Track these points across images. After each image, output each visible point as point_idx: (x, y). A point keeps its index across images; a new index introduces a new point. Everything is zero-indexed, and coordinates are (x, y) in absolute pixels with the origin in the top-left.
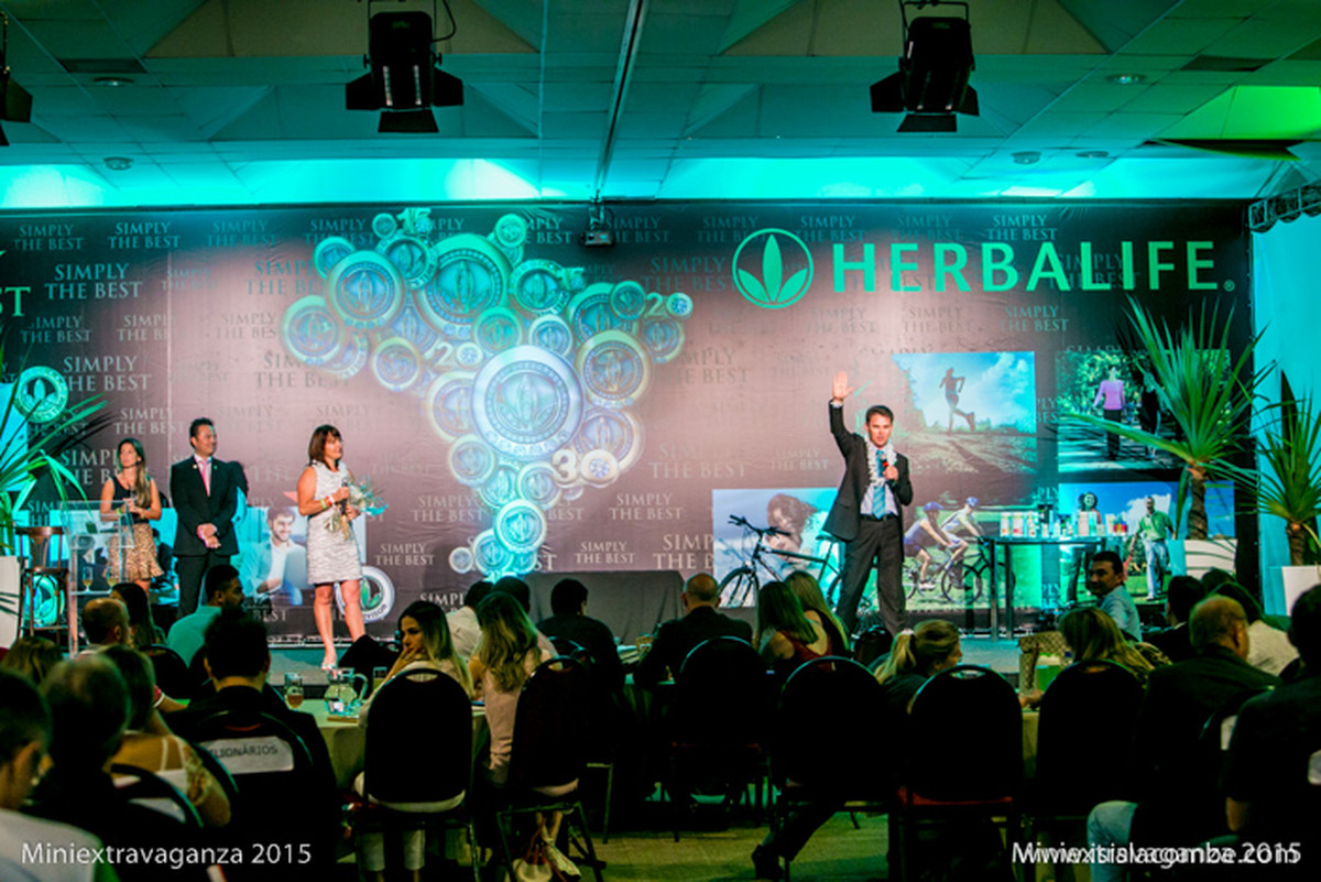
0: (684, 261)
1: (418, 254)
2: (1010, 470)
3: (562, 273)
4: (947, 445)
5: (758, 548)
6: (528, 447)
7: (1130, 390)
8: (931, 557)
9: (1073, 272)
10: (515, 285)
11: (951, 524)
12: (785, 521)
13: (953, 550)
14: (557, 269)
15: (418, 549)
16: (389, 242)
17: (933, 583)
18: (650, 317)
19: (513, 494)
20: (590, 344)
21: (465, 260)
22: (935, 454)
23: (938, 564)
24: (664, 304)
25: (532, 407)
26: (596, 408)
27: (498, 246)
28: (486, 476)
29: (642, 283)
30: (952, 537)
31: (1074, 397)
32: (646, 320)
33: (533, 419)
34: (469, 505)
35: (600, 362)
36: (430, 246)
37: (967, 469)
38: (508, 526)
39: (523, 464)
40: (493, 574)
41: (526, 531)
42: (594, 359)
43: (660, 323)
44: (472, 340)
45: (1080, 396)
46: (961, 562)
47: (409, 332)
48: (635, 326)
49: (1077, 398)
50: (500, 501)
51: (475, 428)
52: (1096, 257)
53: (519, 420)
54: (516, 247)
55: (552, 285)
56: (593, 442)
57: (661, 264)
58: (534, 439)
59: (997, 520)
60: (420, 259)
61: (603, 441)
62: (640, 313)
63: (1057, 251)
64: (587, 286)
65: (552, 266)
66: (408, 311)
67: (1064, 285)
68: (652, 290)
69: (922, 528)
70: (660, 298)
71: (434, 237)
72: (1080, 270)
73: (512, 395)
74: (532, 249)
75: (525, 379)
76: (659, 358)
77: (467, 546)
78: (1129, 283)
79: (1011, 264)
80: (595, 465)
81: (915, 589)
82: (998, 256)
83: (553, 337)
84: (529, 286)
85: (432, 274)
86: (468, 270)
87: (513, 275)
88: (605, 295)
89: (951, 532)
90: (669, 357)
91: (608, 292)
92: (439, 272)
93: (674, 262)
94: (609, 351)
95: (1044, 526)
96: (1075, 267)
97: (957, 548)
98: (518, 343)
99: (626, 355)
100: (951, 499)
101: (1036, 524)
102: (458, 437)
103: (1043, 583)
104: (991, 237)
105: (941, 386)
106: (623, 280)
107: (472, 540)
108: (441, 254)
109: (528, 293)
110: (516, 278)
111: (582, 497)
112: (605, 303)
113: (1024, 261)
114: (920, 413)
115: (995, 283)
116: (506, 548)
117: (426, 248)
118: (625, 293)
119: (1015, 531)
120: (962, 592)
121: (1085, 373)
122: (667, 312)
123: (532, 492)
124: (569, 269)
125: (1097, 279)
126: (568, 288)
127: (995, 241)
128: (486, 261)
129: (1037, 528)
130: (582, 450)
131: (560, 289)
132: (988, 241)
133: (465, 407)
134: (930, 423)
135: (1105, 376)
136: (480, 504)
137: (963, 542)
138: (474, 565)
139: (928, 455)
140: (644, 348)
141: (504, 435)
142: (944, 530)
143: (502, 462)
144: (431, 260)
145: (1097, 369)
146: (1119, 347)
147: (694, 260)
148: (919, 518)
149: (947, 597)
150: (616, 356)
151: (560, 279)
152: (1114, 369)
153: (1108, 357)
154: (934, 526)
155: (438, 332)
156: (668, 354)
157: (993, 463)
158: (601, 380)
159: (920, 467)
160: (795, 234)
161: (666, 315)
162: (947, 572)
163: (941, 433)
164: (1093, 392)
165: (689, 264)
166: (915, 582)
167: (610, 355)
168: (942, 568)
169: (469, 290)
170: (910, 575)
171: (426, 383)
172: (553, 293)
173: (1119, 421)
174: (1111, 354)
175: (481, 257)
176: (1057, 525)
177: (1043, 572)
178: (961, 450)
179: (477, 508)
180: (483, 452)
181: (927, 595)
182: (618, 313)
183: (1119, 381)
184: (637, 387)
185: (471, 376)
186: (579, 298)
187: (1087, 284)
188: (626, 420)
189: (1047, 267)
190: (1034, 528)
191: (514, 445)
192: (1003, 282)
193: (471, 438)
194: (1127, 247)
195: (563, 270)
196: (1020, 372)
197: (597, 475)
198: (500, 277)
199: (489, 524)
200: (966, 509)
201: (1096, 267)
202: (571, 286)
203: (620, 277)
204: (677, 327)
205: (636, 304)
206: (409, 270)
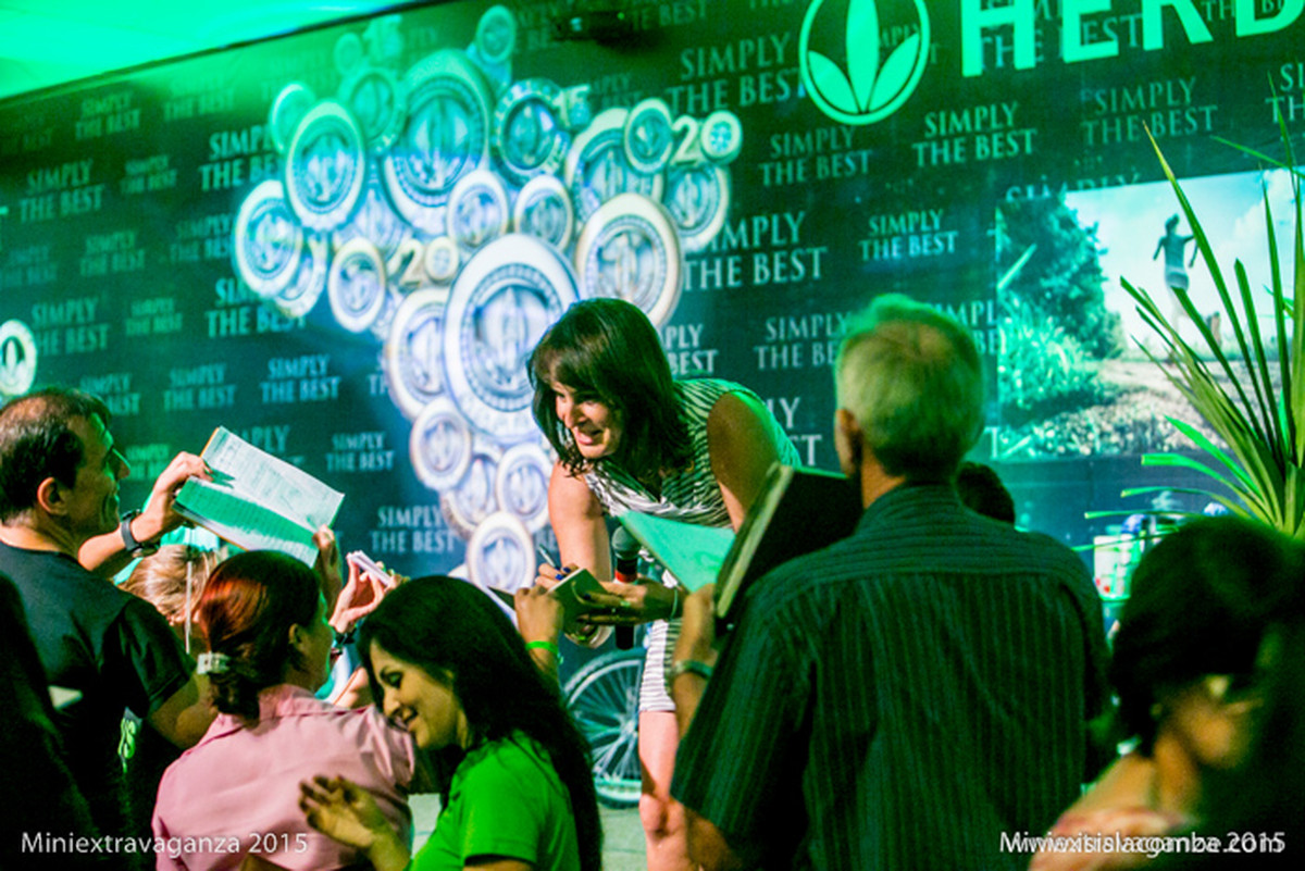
1: (385, 95)
3: (560, 99)
6: (511, 418)
10: (499, 131)
14: (554, 93)
16: (354, 80)
18: (679, 164)
19: (492, 503)
20: (595, 225)
21: (440, 97)
24: (698, 136)
25: (517, 345)
27: (480, 65)
28: (458, 472)
29: (668, 100)
32: (673, 170)
34: (438, 523)
35: (609, 255)
36: (399, 78)
38: (484, 558)
39: (505, 448)
42: (600, 253)
43: (693, 172)
47: (371, 227)
48: (657, 182)
50: (476, 516)
51: (446, 388)
53: (500, 370)
54: (502, 62)
55: (547, 123)
58: (520, 404)
60: (388, 101)
62: (664, 157)
64: (592, 118)
65: (547, 89)
66: (371, 192)
68: (682, 111)
70: (693, 125)
71: (405, 60)
73: (493, 325)
74: (523, 61)
75: (510, 295)
83: (546, 217)
84: (517, 128)
85: (401, 126)
86: (443, 111)
87: (497, 113)
88: (617, 131)
91: (620, 124)
92: (408, 121)
94: (619, 235)
98: (501, 235)
99: (644, 239)
102: (425, 403)
105: (1155, 257)
106: (642, 98)
108: (413, 89)
109: (516, 141)
110: (501, 117)
112: (617, 148)
117: (393, 83)
118: (644, 123)
122: (703, 151)
123: (516, 499)
124: (568, 90)
126: (568, 125)
128: (465, 93)
131: (558, 127)
133: (435, 350)
136: (450, 521)
139: (1132, 412)
140: (669, 224)
141: (482, 399)
143: (480, 448)
150: (630, 244)
151: (558, 110)
155: (403, 221)
159: (1115, 438)
161: (702, 157)
167: (623, 241)
172: (548, 136)
175: (459, 86)
179: (448, 530)
182: (634, 161)
185: (443, 296)
186: (582, 140)
191: (493, 415)
193: (441, 405)
195: (562, 93)
198: (481, 118)
202: (570, 120)
203: (637, 95)
204: (716, 178)
205: (659, 141)
206: (374, 124)
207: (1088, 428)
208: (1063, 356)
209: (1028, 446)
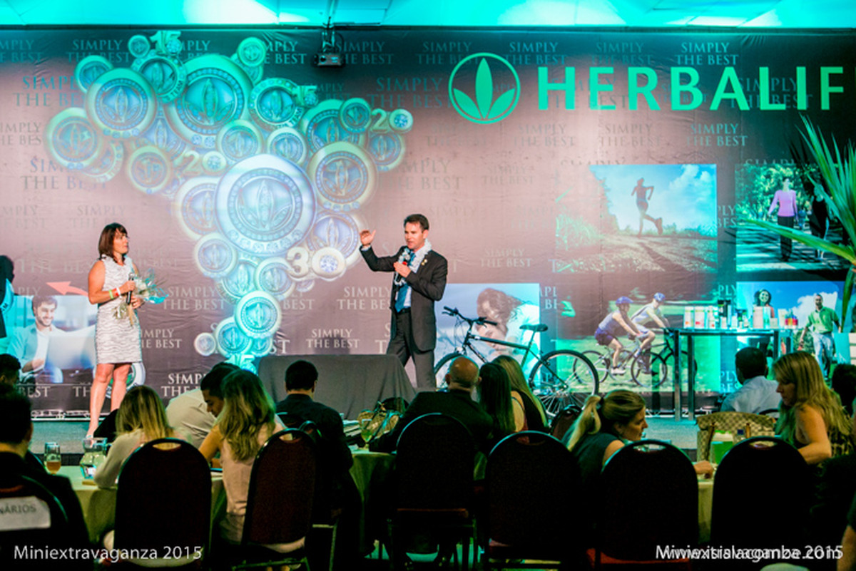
0: (406, 81)
1: (169, 72)
2: (693, 269)
3: (297, 90)
4: (637, 246)
5: (469, 336)
6: (265, 244)
7: (802, 199)
8: (622, 345)
9: (752, 93)
10: (255, 101)
11: (640, 316)
12: (492, 312)
13: (642, 340)
14: (293, 86)
15: (167, 333)
16: (144, 61)
17: (624, 368)
18: (375, 131)
19: (252, 286)
20: (322, 154)
21: (211, 78)
22: (626, 254)
23: (628, 352)
24: (387, 118)
25: (269, 210)
26: (326, 211)
27: (240, 65)
28: (228, 270)
29: (368, 100)
30: (641, 328)
31: (751, 205)
32: (371, 133)
33: (270, 219)
34: (213, 295)
35: (331, 169)
36: (179, 64)
37: (654, 268)
38: (247, 314)
39: (261, 259)
40: (233, 357)
41: (263, 319)
42: (325, 167)
43: (384, 135)
44: (216, 149)
45: (757, 204)
46: (648, 351)
47: (161, 141)
48: (362, 138)
49: (754, 205)
50: (241, 292)
51: (219, 227)
52: (773, 80)
53: (257, 220)
54: (257, 67)
55: (288, 101)
56: (323, 240)
57: (385, 83)
58: (271, 237)
59: (681, 313)
60: (171, 75)
61: (332, 239)
62: (366, 127)
63: (738, 76)
64: (319, 102)
65: (288, 84)
66: (160, 123)
67: (744, 105)
68: (377, 106)
69: (614, 320)
70: (384, 113)
71: (183, 56)
72: (758, 92)
73: (253, 198)
74: (271, 68)
75: (263, 184)
76: (382, 167)
77: (211, 332)
78: (802, 104)
79: (697, 86)
80: (325, 262)
81: (608, 373)
82: (685, 79)
83: (288, 147)
84: (268, 102)
85: (181, 90)
86: (214, 87)
87: (253, 92)
88: (335, 110)
89: (640, 324)
90: (391, 166)
91: (338, 108)
92: (188, 88)
93: (397, 82)
94: (338, 160)
95: (723, 319)
96: (754, 90)
97: (645, 338)
98: (257, 152)
99: (354, 163)
100: (640, 294)
101: (716, 318)
102: (203, 235)
103: (722, 370)
104: (679, 63)
105: (633, 194)
106: (351, 97)
107: (215, 326)
108: (189, 72)
109: (266, 108)
110: (256, 95)
111: (313, 288)
112: (335, 117)
113: (708, 85)
114: (613, 218)
115: (682, 103)
116: (245, 334)
117: (176, 67)
118: (353, 108)
119: (697, 323)
120: (649, 377)
121: (762, 183)
122: (390, 126)
123: (269, 284)
124: (303, 87)
125: (774, 100)
126: (303, 104)
127: (683, 65)
128: (230, 79)
129: (717, 320)
130: (314, 248)
131: (295, 104)
132: (676, 65)
133: (210, 208)
134: (622, 227)
135: (779, 186)
136: (222, 294)
137: (650, 333)
138: (217, 348)
139: (620, 255)
140: (369, 158)
141: (244, 234)
142: (634, 322)
143: (242, 258)
144: (181, 77)
145: (773, 180)
146: (793, 161)
147: (414, 80)
148: (611, 311)
149: (636, 381)
150: (345, 165)
151: (296, 96)
152: (787, 180)
153: (782, 170)
154: (625, 318)
155: (186, 142)
156: (390, 163)
157: (679, 263)
158: (331, 186)
159: (613, 266)
160: (505, 58)
161: (389, 129)
162: (636, 359)
163: (632, 235)
164: (769, 201)
165: (410, 85)
166: (608, 368)
167: (339, 164)
168: (631, 356)
169: (214, 105)
170: (603, 361)
171: (175, 187)
172: (290, 108)
173: (792, 227)
174: (785, 167)
175: (225, 75)
176: (735, 318)
177: (722, 360)
178: (649, 251)
179: (220, 298)
180: (225, 249)
181: (618, 379)
182: (346, 126)
183: (792, 191)
184: (362, 193)
185: (216, 181)
186: (312, 113)
187: (765, 104)
188: (353, 221)
189: (729, 88)
190: (714, 321)
191: (253, 242)
192: (689, 102)
193: (215, 236)
194: (801, 72)
195: (298, 87)
196: (704, 183)
197: (327, 270)
198: (242, 93)
199: (229, 312)
200: (654, 303)
201: (773, 89)
202: (305, 102)
203: (348, 95)
204: (399, 139)
205: (363, 118)
206: (161, 86)
207: (600, 261)
208: (588, 231)
209: (570, 267)
